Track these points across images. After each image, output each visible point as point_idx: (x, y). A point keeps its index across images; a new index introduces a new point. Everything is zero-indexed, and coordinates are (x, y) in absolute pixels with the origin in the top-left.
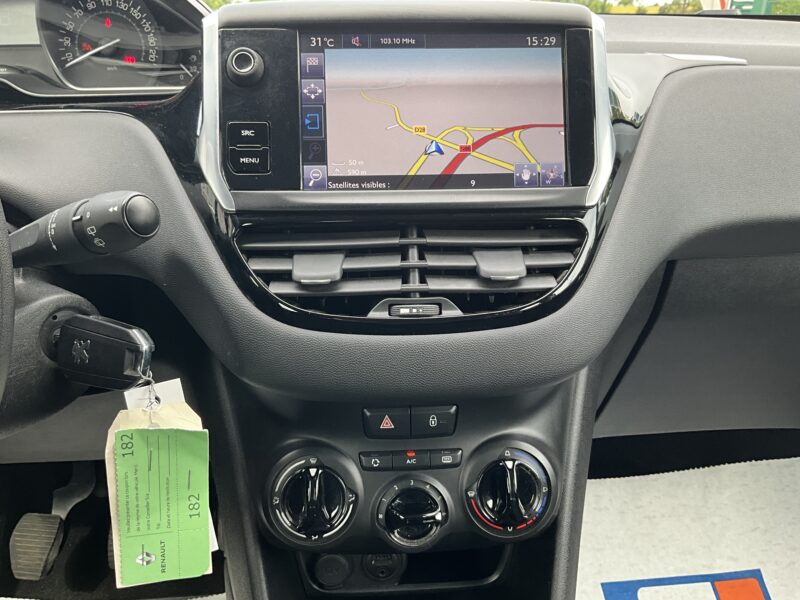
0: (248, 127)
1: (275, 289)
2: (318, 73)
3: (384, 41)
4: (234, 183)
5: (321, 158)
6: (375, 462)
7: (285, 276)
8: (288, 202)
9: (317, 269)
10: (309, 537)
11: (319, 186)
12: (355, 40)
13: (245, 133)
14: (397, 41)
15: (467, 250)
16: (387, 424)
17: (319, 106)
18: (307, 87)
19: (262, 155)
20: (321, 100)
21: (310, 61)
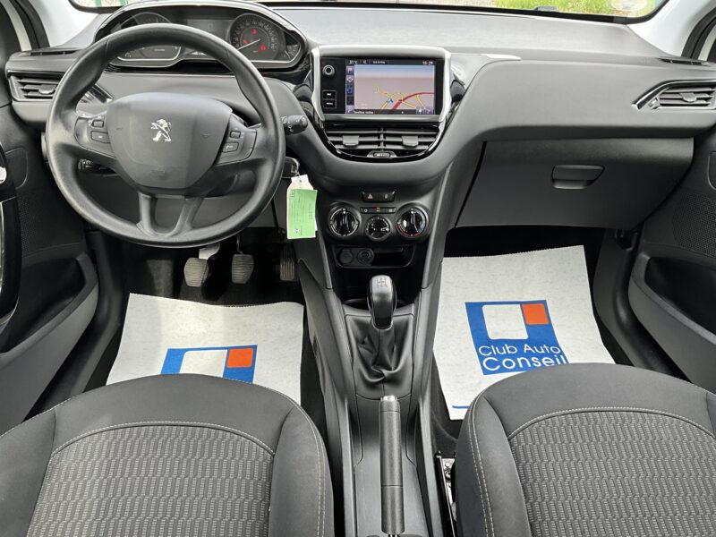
1: (337, 147)
2: (352, 73)
4: (324, 111)
5: (352, 103)
6: (366, 211)
7: (340, 143)
9: (351, 141)
10: (341, 235)
11: (351, 112)
12: (365, 62)
13: (329, 94)
14: (379, 62)
15: (400, 136)
16: (370, 197)
17: (352, 85)
18: (348, 78)
19: (334, 102)
20: (353, 82)
21: (349, 69)
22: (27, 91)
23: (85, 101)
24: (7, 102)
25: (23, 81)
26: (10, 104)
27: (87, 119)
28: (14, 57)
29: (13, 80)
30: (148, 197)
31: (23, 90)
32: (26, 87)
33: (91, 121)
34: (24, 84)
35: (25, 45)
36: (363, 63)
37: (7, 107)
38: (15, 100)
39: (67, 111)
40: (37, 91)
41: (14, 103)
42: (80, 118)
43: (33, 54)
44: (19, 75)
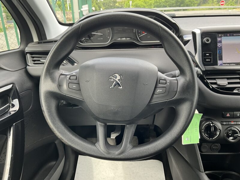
0: (208, 53)
1: (214, 86)
2: (220, 42)
3: (234, 35)
4: (205, 65)
5: (221, 59)
6: (225, 123)
7: (215, 83)
8: (216, 68)
9: (223, 82)
10: (210, 139)
11: (221, 65)
12: (228, 35)
13: (207, 55)
14: (237, 35)
16: (228, 115)
17: (221, 48)
18: (219, 45)
19: (211, 59)
20: (221, 47)
21: (219, 39)
22: (34, 61)
23: (63, 65)
24: (24, 67)
25: (33, 56)
26: (26, 68)
27: (66, 75)
28: (30, 45)
29: (28, 56)
30: (103, 124)
31: (33, 60)
32: (34, 59)
33: (68, 76)
34: (33, 57)
35: (36, 39)
36: (227, 36)
37: (24, 69)
38: (29, 66)
39: (53, 71)
40: (39, 60)
41: (28, 67)
42: (62, 74)
43: (39, 43)
44: (31, 53)
